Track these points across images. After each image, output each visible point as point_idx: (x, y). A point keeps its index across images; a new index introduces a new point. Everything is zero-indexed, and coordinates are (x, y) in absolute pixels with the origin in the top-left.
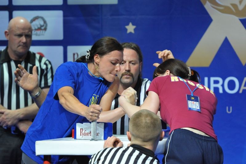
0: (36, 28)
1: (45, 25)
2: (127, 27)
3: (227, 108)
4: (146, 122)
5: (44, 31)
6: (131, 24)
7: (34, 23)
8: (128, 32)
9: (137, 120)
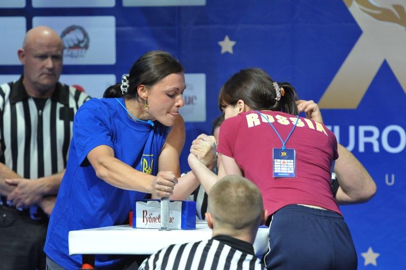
0: (72, 45)
1: (86, 40)
2: (221, 43)
3: (387, 176)
4: (238, 196)
5: (84, 50)
6: (227, 39)
7: (68, 37)
8: (223, 51)
9: (223, 193)
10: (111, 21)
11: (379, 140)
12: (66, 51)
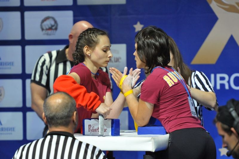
0: (47, 27)
1: (56, 25)
2: (135, 26)
5: (55, 31)
7: (45, 23)
8: (136, 31)
10: (70, 13)
11: (229, 82)
12: (44, 31)
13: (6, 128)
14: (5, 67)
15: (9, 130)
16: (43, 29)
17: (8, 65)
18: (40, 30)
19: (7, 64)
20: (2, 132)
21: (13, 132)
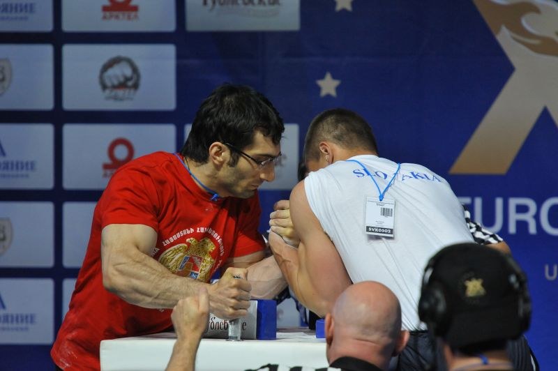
0: (116, 83)
1: (135, 77)
2: (321, 83)
3: (547, 268)
5: (132, 91)
6: (328, 77)
7: (110, 72)
8: (324, 93)
10: (169, 50)
11: (537, 217)
12: (107, 92)
13: (15, 316)
14: (14, 172)
15: (22, 321)
16: (104, 87)
17: (22, 168)
18: (99, 87)
19: (20, 165)
20: (6, 325)
21: (30, 326)
